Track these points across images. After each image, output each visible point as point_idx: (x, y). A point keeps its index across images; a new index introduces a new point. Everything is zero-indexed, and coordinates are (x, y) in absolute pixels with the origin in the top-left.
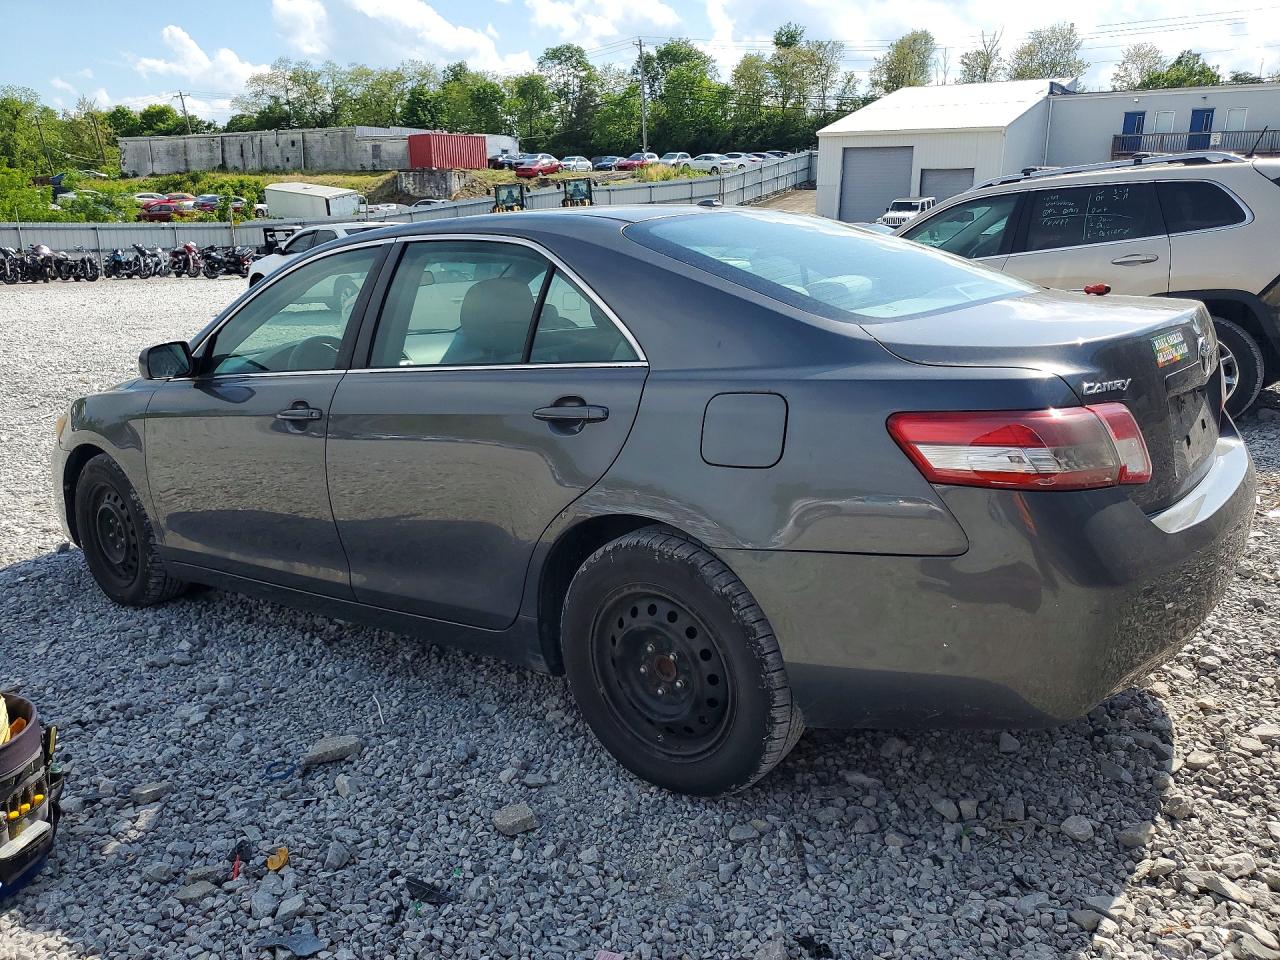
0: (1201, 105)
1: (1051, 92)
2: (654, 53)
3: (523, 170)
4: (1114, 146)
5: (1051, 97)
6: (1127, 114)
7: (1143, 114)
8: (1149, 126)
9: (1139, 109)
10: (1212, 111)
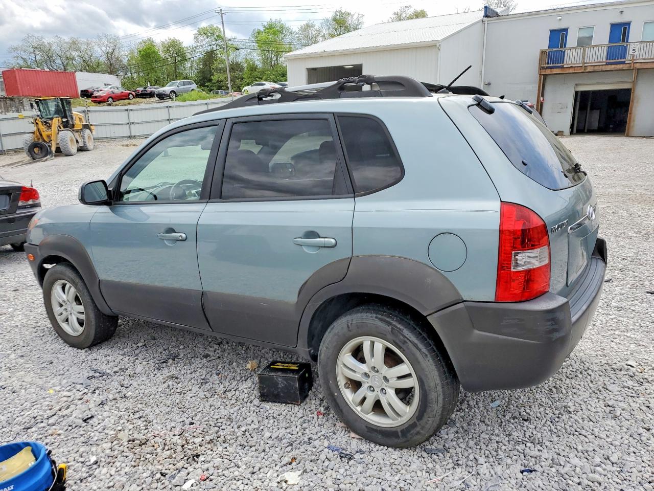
0: (618, 19)
1: (486, 16)
2: (262, 29)
3: (96, 97)
4: (541, 60)
5: (486, 19)
6: (551, 31)
7: (566, 30)
8: (572, 41)
9: (562, 26)
10: (629, 24)
